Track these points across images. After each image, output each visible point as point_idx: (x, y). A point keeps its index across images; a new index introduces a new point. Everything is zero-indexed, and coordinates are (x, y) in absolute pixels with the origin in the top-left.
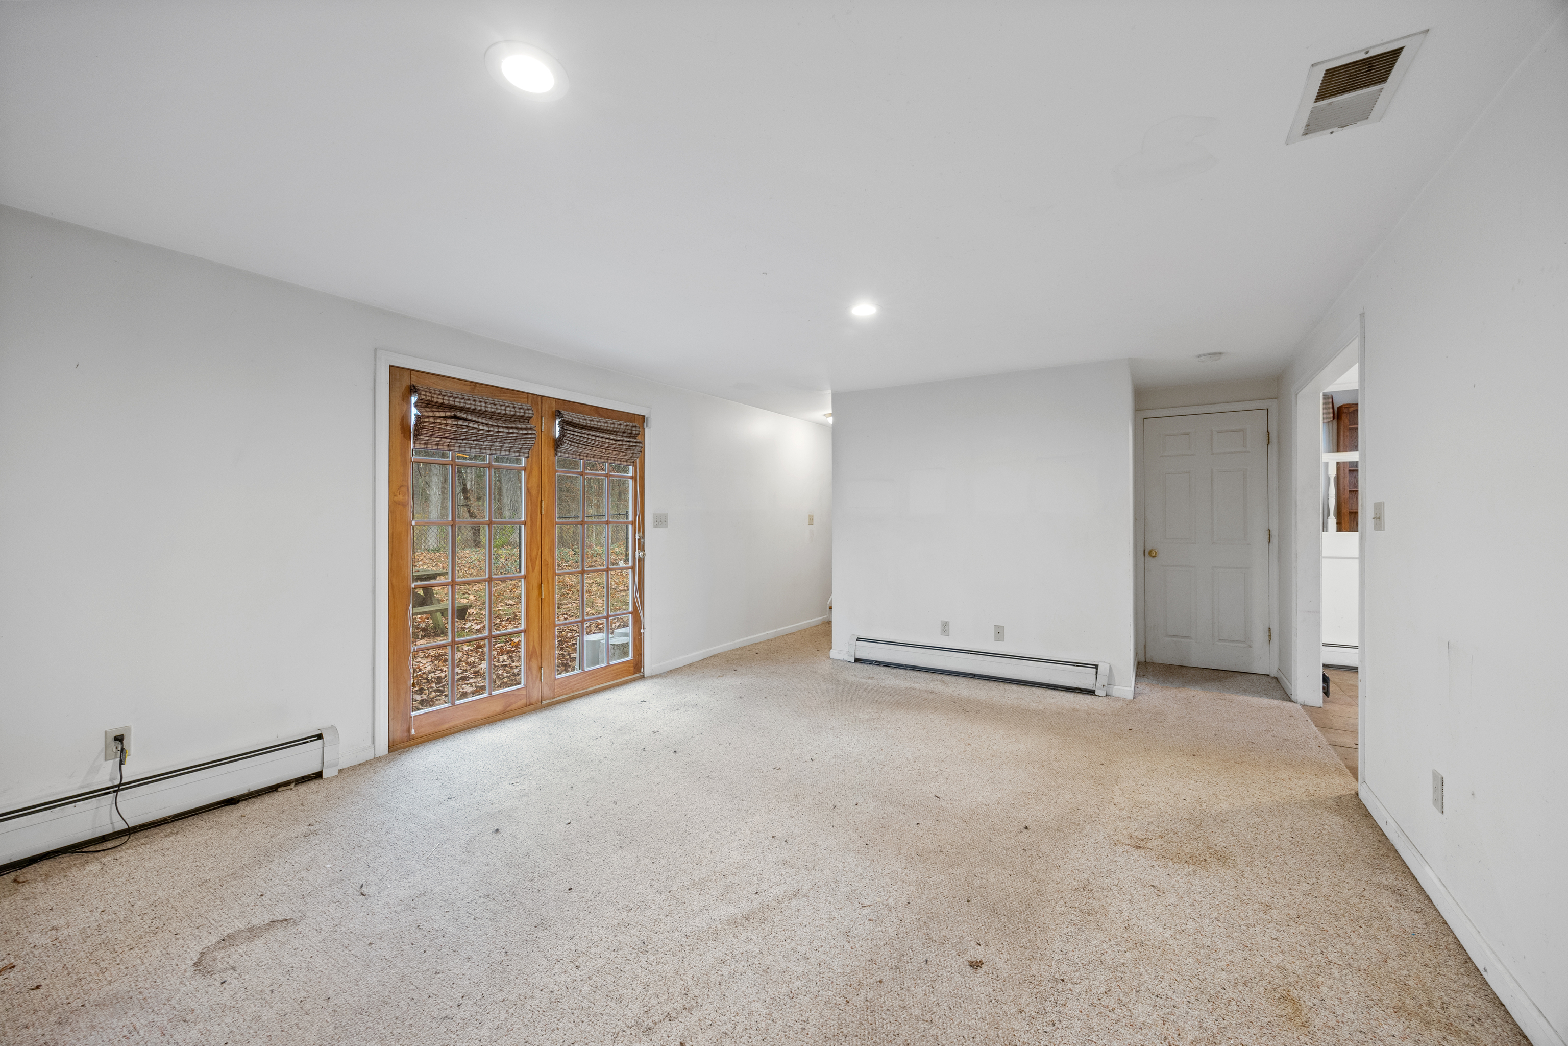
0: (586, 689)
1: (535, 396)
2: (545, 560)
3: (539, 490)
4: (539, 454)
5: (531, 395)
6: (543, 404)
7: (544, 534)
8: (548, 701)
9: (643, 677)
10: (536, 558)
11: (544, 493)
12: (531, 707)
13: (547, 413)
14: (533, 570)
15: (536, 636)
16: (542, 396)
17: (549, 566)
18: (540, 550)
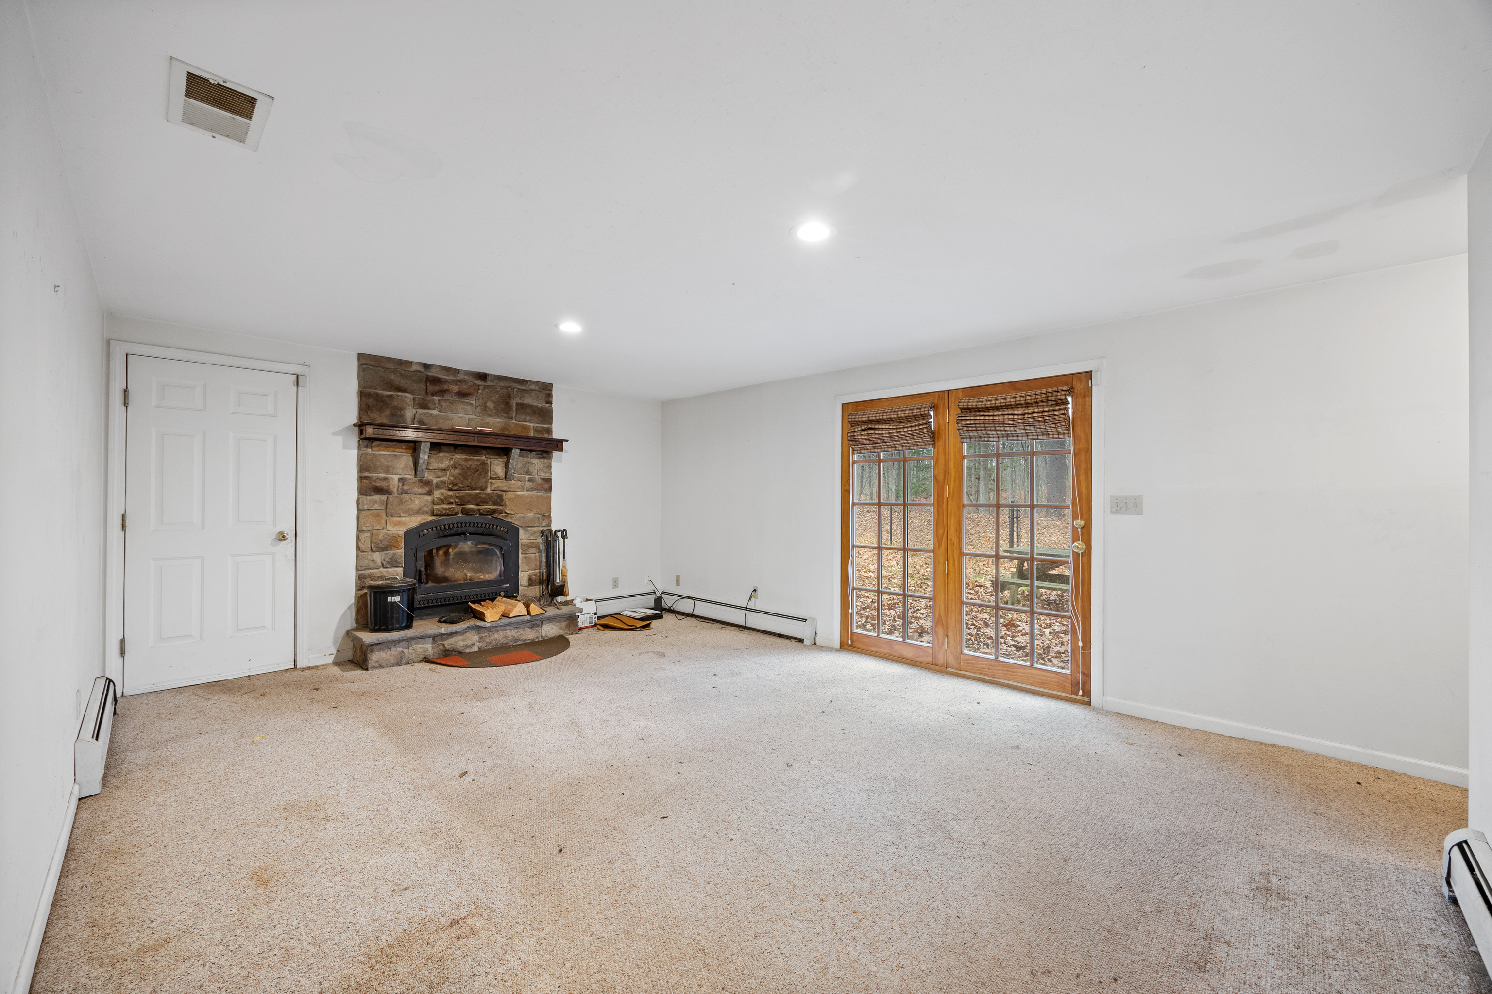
0: (998, 678)
1: (941, 393)
2: (951, 540)
3: (945, 476)
4: (945, 442)
5: (937, 393)
6: (950, 395)
7: (951, 515)
8: (953, 670)
9: (1089, 704)
10: (943, 537)
11: (951, 477)
12: (937, 667)
13: (953, 405)
14: (939, 547)
15: (942, 607)
16: (948, 391)
17: (955, 545)
18: (946, 529)
